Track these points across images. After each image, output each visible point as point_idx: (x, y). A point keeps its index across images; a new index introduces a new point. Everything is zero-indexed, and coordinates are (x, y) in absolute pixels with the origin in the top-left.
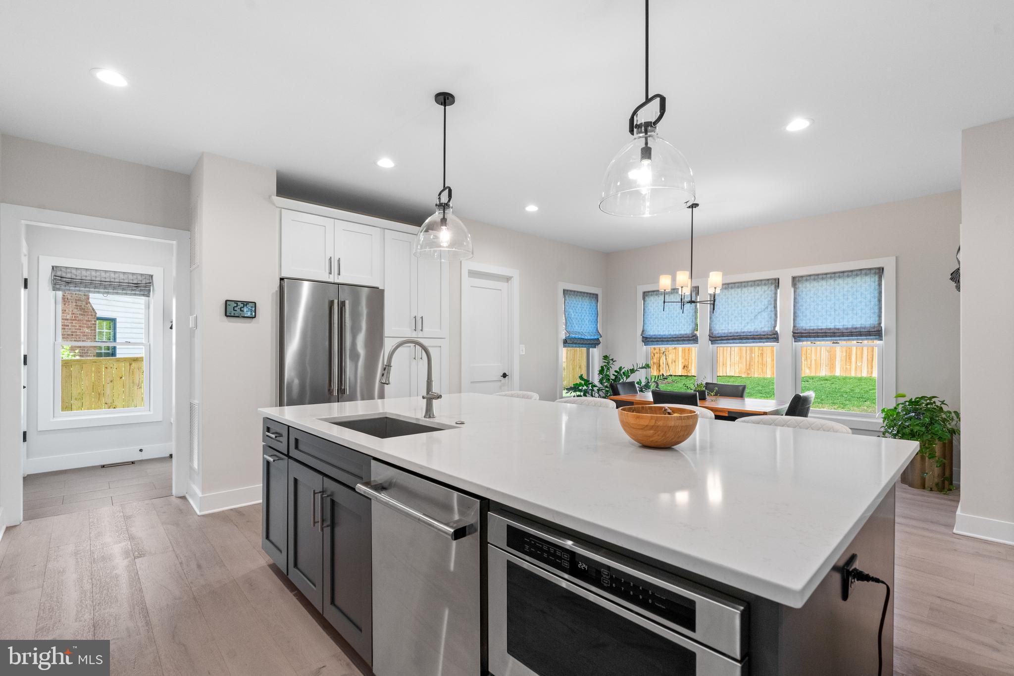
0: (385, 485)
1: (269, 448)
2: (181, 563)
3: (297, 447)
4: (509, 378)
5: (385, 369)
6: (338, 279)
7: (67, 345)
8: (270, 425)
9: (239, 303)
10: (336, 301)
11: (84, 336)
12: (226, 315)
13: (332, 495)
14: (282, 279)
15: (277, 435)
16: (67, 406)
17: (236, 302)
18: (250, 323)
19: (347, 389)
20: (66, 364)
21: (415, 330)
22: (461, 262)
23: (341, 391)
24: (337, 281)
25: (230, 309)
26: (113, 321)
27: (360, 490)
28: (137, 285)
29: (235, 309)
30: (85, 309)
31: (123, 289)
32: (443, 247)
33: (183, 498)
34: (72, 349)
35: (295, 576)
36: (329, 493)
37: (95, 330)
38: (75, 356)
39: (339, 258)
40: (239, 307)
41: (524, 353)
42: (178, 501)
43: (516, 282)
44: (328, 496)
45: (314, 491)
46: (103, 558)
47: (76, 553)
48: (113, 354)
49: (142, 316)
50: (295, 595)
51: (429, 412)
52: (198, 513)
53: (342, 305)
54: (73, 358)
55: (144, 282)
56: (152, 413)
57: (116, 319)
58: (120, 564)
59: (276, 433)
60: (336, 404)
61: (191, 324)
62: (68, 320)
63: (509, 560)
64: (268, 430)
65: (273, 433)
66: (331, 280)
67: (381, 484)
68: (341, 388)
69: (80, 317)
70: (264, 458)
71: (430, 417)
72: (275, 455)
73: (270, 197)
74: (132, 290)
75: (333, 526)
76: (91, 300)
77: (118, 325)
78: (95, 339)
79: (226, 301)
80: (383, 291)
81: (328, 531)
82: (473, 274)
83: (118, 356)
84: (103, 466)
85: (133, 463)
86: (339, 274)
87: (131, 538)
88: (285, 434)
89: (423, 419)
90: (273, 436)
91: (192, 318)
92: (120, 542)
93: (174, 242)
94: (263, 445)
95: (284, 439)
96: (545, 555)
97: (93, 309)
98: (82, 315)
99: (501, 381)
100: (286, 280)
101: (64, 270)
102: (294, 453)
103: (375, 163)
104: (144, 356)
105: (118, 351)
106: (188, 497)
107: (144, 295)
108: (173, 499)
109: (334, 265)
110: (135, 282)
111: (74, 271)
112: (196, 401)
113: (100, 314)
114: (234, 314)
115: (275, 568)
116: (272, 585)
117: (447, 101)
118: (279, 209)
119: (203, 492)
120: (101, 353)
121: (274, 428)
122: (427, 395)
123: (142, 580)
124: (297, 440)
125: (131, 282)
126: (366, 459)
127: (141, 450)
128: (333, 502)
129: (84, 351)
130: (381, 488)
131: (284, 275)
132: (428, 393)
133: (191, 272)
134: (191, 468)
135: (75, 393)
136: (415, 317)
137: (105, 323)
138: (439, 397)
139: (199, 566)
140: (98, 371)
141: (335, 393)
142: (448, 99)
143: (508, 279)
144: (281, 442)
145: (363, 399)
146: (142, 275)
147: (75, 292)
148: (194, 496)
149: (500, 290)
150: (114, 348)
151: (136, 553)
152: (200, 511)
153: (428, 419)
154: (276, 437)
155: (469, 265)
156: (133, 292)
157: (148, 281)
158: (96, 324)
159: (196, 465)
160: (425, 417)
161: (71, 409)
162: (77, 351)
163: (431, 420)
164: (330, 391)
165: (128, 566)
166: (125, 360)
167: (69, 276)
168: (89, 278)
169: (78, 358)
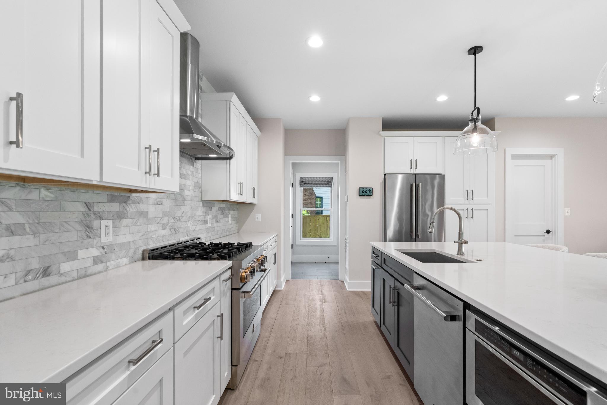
0: (421, 288)
1: (374, 262)
2: (339, 309)
3: (385, 263)
4: (552, 234)
5: (430, 224)
6: (416, 171)
7: (306, 209)
8: (375, 252)
9: (365, 189)
10: (414, 184)
11: (312, 205)
12: (359, 195)
13: (398, 289)
14: (385, 175)
15: (377, 256)
16: (305, 236)
17: (363, 188)
18: (370, 198)
19: (420, 235)
20: (305, 218)
21: (467, 199)
22: (505, 149)
23: (417, 236)
24: (415, 172)
25: (361, 192)
26: (321, 198)
27: (406, 287)
28: (327, 182)
29: (363, 192)
30: (312, 193)
31: (322, 185)
32: (474, 147)
33: (343, 282)
34: (307, 211)
35: (383, 328)
36: (397, 288)
37: (315, 202)
38: (308, 214)
39: (416, 159)
40: (365, 191)
41: (570, 215)
42: (341, 282)
43: (560, 159)
44: (396, 290)
45: (390, 286)
46: (313, 300)
47: (305, 295)
48: (322, 213)
49: (330, 195)
50: (383, 338)
51: (460, 251)
52: (348, 290)
53: (418, 187)
54: (308, 215)
55: (330, 181)
56: (333, 241)
57: (322, 197)
58: (318, 303)
59: (376, 255)
60: (414, 243)
61: (346, 200)
62: (306, 198)
63: (476, 339)
64: (374, 253)
65: (375, 255)
66: (412, 172)
67: (417, 286)
68: (417, 234)
69: (310, 197)
70: (372, 267)
71: (461, 255)
72: (376, 266)
73: (379, 132)
74: (326, 185)
75: (398, 306)
76: (314, 189)
77: (323, 200)
78: (315, 206)
79: (359, 188)
80: (444, 176)
81: (396, 307)
82: (515, 157)
83: (323, 214)
84: (316, 263)
85: (326, 263)
86: (416, 168)
87: (322, 294)
88: (380, 256)
89: (456, 255)
90: (375, 256)
91: (346, 197)
92: (319, 295)
93: (339, 162)
94: (372, 260)
95: (379, 258)
96: (495, 341)
97: (315, 193)
98: (311, 196)
99: (544, 236)
100: (387, 175)
101: (303, 178)
102: (383, 266)
103: (435, 100)
104: (330, 214)
105: (323, 212)
106: (344, 281)
107: (330, 187)
108: (339, 281)
109: (413, 163)
110: (326, 181)
111: (306, 179)
112: (347, 237)
113: (317, 195)
114: (363, 194)
115: (376, 322)
116: (373, 330)
117: (477, 51)
118: (383, 138)
119: (350, 280)
120: (317, 213)
121: (376, 252)
122: (459, 241)
123: (325, 312)
124: (384, 259)
125: (325, 181)
126: (412, 272)
127: (329, 257)
128: (398, 293)
129: (311, 212)
130: (417, 288)
131: (386, 172)
132: (459, 239)
133: (345, 175)
134: (346, 268)
135: (308, 230)
136: (467, 191)
137: (319, 199)
138: (466, 243)
139: (345, 313)
140: (316, 221)
141: (414, 237)
142: (477, 50)
143: (552, 157)
144: (378, 259)
145: (435, 241)
146: (329, 177)
147: (308, 187)
148: (346, 281)
149: (544, 166)
150: (322, 211)
151: (324, 301)
152: (348, 289)
153: (459, 256)
154: (376, 257)
155: (510, 151)
156: (326, 186)
157: (331, 180)
158: (315, 200)
159: (347, 267)
160: (457, 254)
161: (307, 237)
162: (309, 212)
163: (462, 257)
164: (411, 236)
165: (320, 305)
166: (325, 216)
167: (305, 181)
168: (311, 181)
169: (309, 215)
